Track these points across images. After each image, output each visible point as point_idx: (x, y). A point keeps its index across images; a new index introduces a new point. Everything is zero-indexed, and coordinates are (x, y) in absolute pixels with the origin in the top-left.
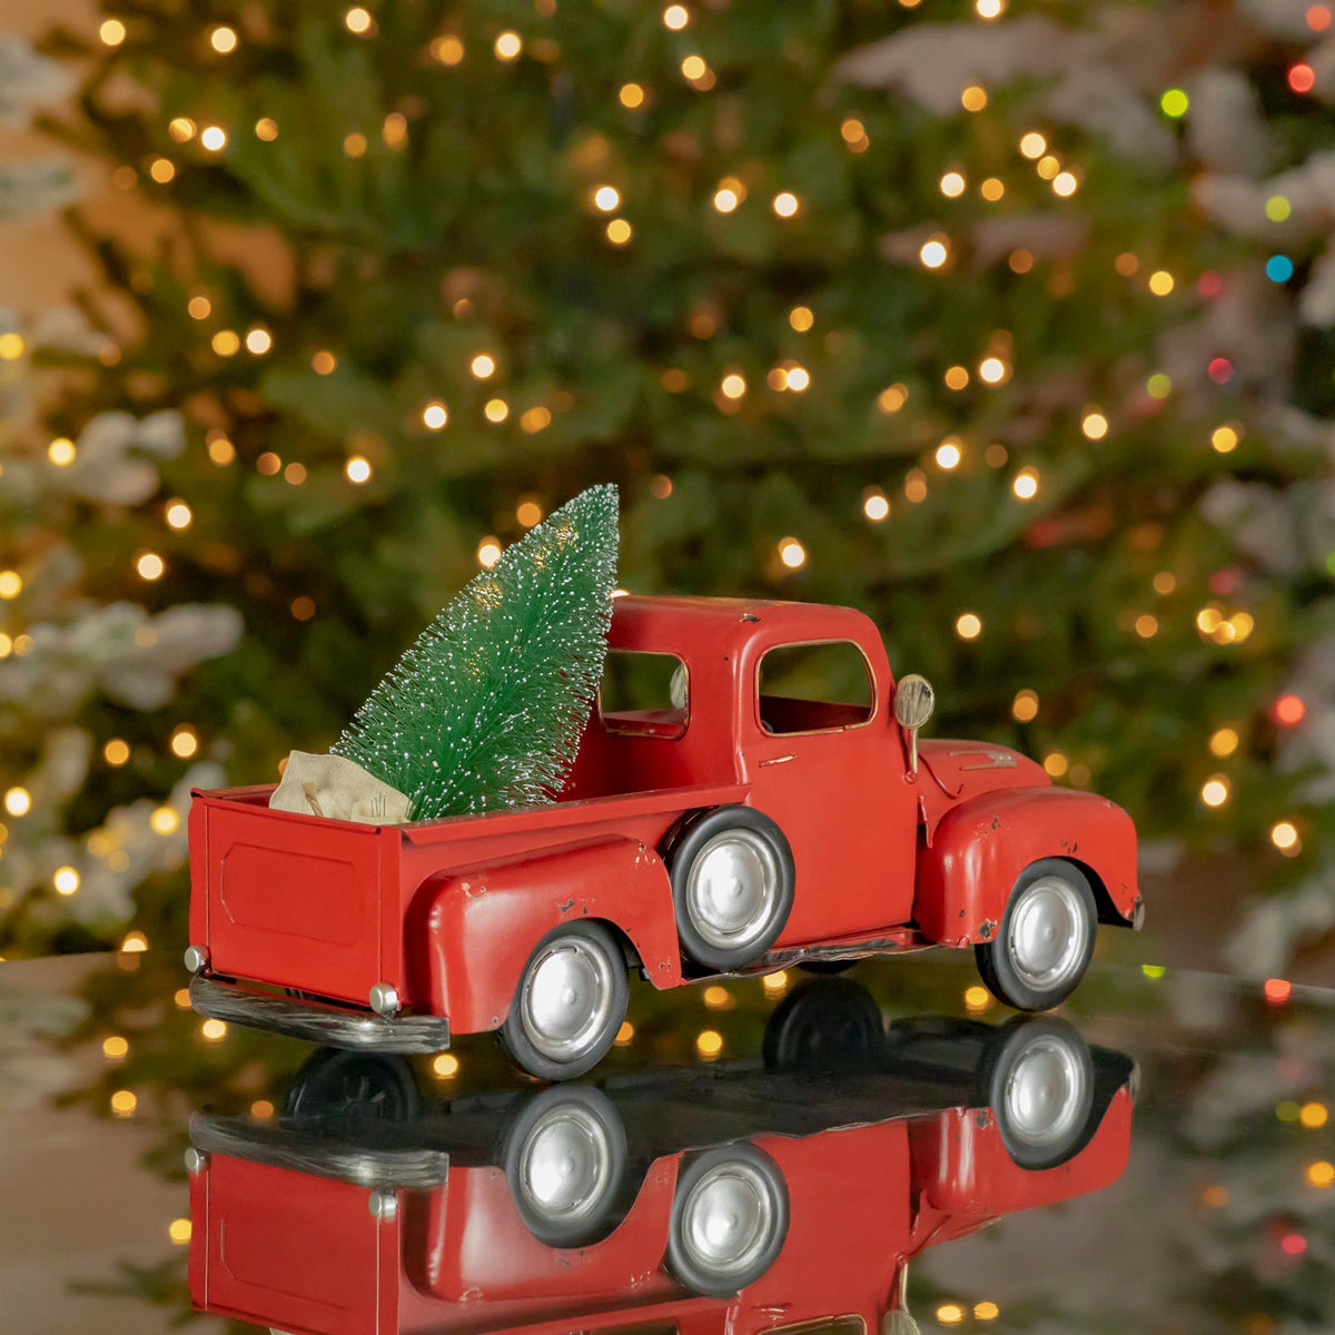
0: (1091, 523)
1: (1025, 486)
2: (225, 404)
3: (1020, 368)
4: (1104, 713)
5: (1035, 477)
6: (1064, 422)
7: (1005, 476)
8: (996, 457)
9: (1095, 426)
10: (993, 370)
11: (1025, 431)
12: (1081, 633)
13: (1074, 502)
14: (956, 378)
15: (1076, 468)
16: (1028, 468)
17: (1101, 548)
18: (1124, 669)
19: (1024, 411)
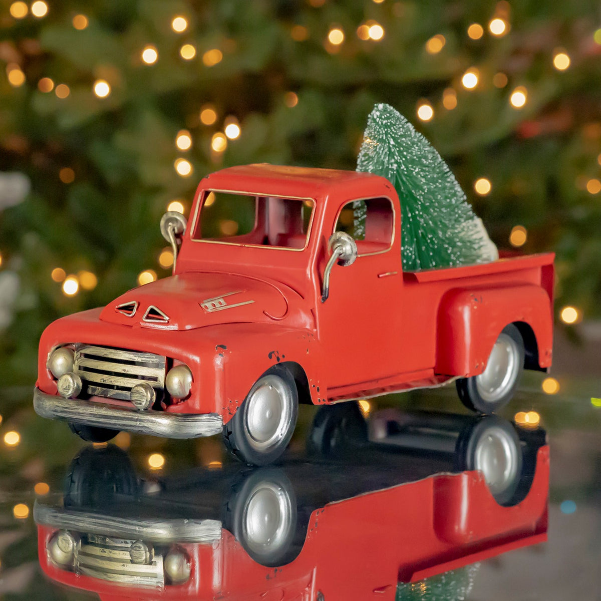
0: (559, 122)
1: (518, 99)
2: (19, 47)
3: (515, 25)
4: (567, 241)
5: (524, 93)
6: (543, 59)
7: (505, 92)
8: (500, 80)
9: (562, 62)
10: (498, 27)
11: (519, 64)
12: (553, 191)
13: (549, 109)
14: (475, 31)
15: (549, 89)
16: (519, 87)
17: (566, 138)
18: (580, 213)
19: (517, 52)
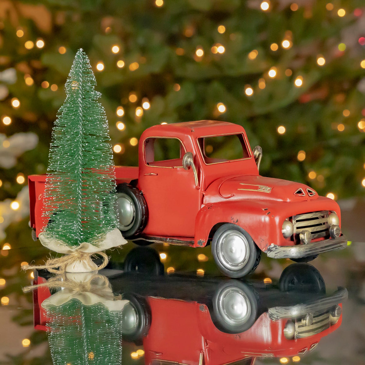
0: (321, 94)
1: (299, 82)
2: (29, 65)
3: (295, 43)
4: (328, 157)
5: (302, 79)
6: (311, 60)
7: (292, 79)
8: (289, 73)
9: (321, 61)
10: (286, 44)
11: (298, 64)
12: (319, 131)
13: (315, 87)
14: (274, 47)
15: (315, 76)
16: (299, 76)
17: (325, 102)
18: (334, 142)
19: (297, 57)
